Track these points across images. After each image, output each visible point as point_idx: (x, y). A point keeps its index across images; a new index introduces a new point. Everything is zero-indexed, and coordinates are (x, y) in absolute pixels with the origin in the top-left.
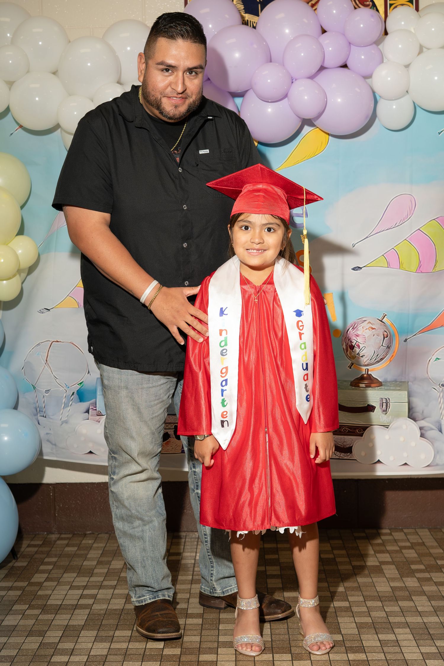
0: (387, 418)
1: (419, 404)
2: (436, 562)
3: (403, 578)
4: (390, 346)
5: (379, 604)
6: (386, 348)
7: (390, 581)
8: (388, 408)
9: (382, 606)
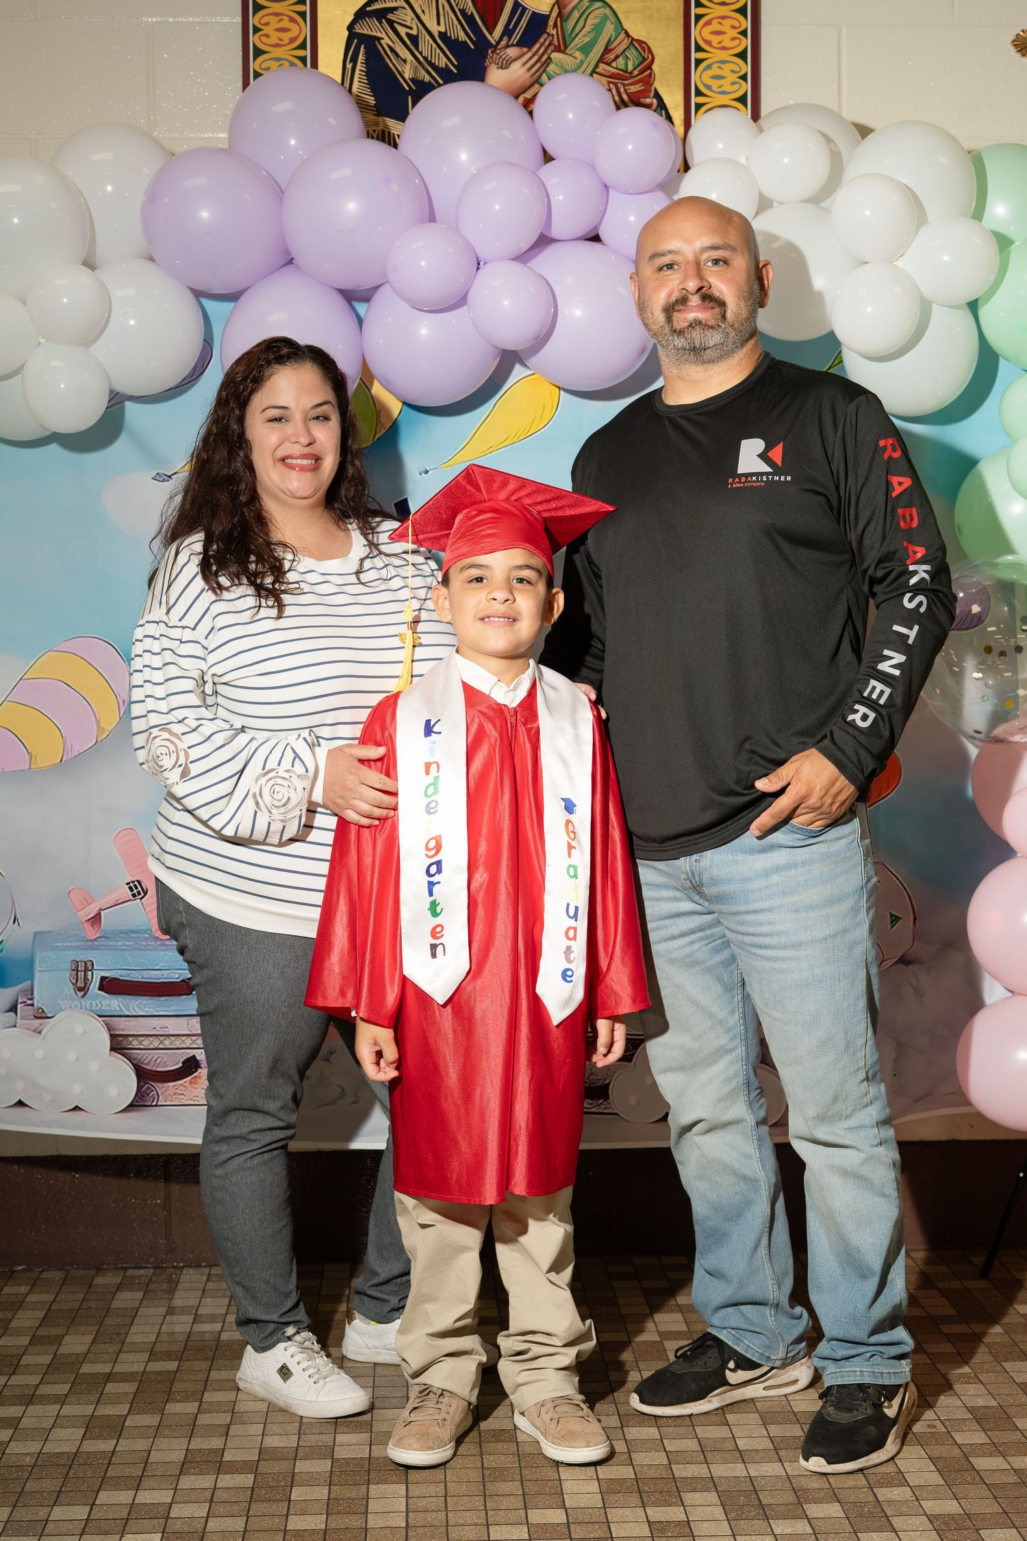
9: (659, 1438)
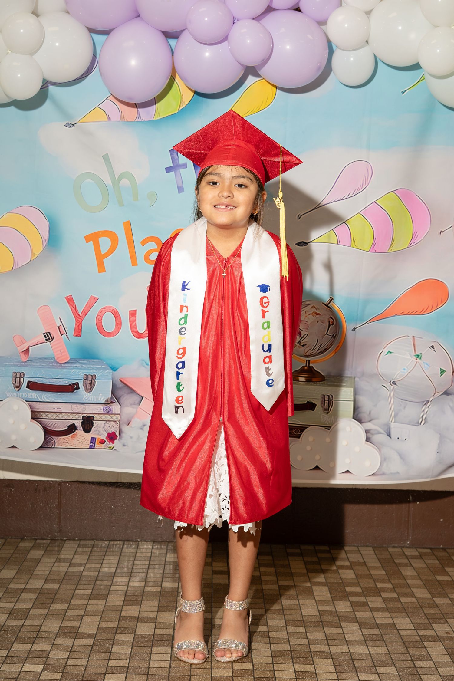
0: (329, 418)
1: (366, 403)
4: (336, 335)
6: (331, 337)
8: (331, 406)
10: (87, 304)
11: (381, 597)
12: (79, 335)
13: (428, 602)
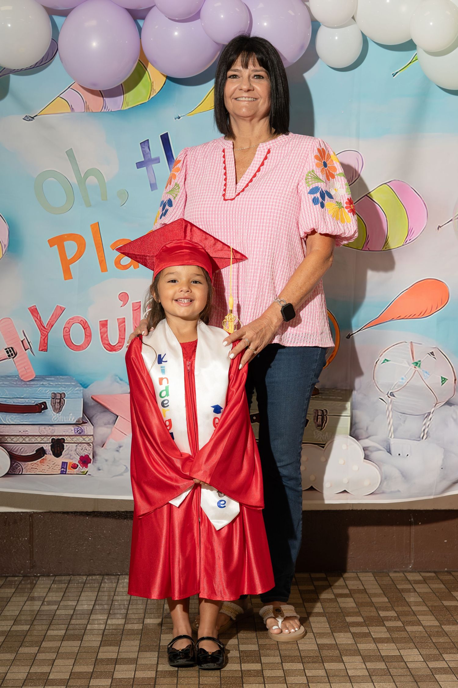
0: (322, 435)
1: (364, 418)
2: (378, 613)
3: (334, 634)
5: (300, 666)
7: (318, 637)
8: (325, 422)
10: (52, 316)
11: (385, 626)
12: (45, 349)
13: (436, 630)
